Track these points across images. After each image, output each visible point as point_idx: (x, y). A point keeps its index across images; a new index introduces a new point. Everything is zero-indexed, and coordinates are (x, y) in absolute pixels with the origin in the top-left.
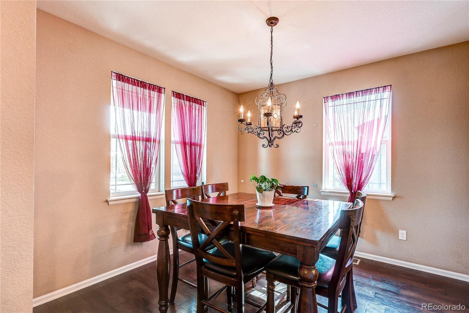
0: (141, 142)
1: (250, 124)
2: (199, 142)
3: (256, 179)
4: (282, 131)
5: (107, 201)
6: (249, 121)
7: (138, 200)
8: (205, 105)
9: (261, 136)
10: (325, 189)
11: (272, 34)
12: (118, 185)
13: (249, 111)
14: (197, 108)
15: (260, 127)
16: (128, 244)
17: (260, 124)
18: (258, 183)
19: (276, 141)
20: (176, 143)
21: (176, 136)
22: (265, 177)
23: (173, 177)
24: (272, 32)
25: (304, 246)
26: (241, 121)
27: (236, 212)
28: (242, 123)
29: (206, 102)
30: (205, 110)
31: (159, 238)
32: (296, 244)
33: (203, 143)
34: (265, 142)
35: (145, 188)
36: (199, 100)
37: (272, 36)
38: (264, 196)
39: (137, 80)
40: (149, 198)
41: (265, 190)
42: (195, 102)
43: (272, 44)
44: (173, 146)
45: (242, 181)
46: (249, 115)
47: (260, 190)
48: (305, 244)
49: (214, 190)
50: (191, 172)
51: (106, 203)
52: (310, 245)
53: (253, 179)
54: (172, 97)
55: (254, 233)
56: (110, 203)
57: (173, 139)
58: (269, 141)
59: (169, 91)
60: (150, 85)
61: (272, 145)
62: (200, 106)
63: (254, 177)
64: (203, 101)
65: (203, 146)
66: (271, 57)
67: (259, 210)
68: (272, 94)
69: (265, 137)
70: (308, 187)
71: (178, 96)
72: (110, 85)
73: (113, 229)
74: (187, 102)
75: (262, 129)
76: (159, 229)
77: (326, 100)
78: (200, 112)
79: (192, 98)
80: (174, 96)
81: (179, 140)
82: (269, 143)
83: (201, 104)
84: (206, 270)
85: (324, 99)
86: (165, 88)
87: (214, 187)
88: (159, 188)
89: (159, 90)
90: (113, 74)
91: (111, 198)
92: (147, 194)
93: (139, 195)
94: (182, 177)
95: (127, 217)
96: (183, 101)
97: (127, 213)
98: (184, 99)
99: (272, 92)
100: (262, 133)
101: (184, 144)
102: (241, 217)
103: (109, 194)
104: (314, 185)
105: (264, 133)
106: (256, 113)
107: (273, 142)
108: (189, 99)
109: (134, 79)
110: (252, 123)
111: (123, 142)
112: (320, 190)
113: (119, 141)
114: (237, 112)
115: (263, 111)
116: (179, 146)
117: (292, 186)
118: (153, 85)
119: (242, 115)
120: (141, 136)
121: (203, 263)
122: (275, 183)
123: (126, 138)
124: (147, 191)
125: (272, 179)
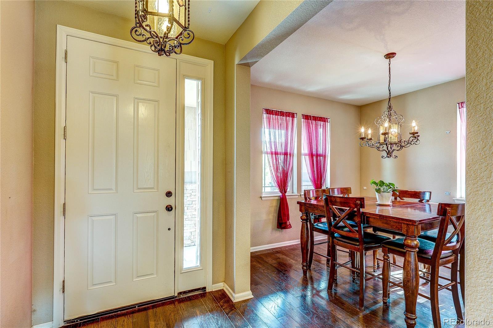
0: (281, 155)
1: (371, 139)
2: (324, 154)
3: (375, 183)
4: (401, 145)
5: (261, 197)
6: (370, 137)
7: (279, 198)
8: (328, 122)
9: (381, 149)
10: (461, 198)
11: (389, 66)
12: (266, 187)
13: (370, 129)
14: (322, 125)
15: (379, 142)
16: (273, 229)
17: (379, 140)
18: (377, 186)
19: (394, 154)
20: (305, 155)
21: (305, 150)
22: (383, 182)
23: (303, 183)
24: (389, 64)
25: (407, 225)
26: (362, 139)
27: (359, 202)
28: (363, 140)
29: (329, 119)
30: (328, 125)
31: (302, 221)
32: (401, 223)
33: (327, 154)
34: (385, 154)
35: (284, 190)
36: (323, 118)
37: (390, 68)
38: (382, 196)
39: (278, 111)
40: (287, 197)
41: (383, 192)
42: (320, 120)
43: (390, 74)
44: (303, 157)
45: (365, 188)
46: (370, 131)
47: (378, 191)
48: (407, 222)
49: (340, 193)
50: (317, 179)
51: (261, 199)
52: (411, 223)
53: (372, 183)
54: (302, 119)
55: (371, 216)
56: (262, 198)
57: (303, 152)
58: (387, 153)
59: (299, 115)
60: (286, 113)
61: (391, 156)
62: (324, 123)
63: (374, 182)
64: (327, 118)
65: (327, 156)
66: (389, 85)
67: (378, 207)
68: (391, 114)
69: (384, 150)
70: (431, 193)
71: (307, 117)
72: (261, 118)
73: (264, 217)
74: (313, 121)
75: (381, 144)
76: (302, 215)
77: (460, 105)
78: (325, 128)
79: (318, 117)
80: (303, 118)
81: (307, 152)
82: (388, 155)
83: (325, 121)
84: (337, 241)
85: (458, 104)
86: (297, 114)
87: (339, 190)
88: (293, 190)
89: (292, 115)
90: (264, 110)
91: (263, 196)
92: (286, 194)
93: (281, 194)
94: (310, 183)
95: (273, 209)
96: (310, 121)
97: (272, 206)
98: (311, 120)
99: (391, 113)
100: (381, 146)
101: (311, 155)
102: (362, 206)
103: (262, 193)
104: (445, 193)
105: (383, 147)
106: (376, 130)
107: (392, 154)
108: (316, 119)
109: (276, 111)
110: (373, 139)
111: (270, 156)
112: (453, 198)
113: (268, 156)
114: (358, 132)
115: (382, 131)
116: (307, 157)
117: (414, 191)
118: (289, 112)
119: (363, 135)
120: (281, 151)
121: (335, 238)
122: (392, 186)
123: (272, 153)
124: (285, 192)
125: (389, 183)
